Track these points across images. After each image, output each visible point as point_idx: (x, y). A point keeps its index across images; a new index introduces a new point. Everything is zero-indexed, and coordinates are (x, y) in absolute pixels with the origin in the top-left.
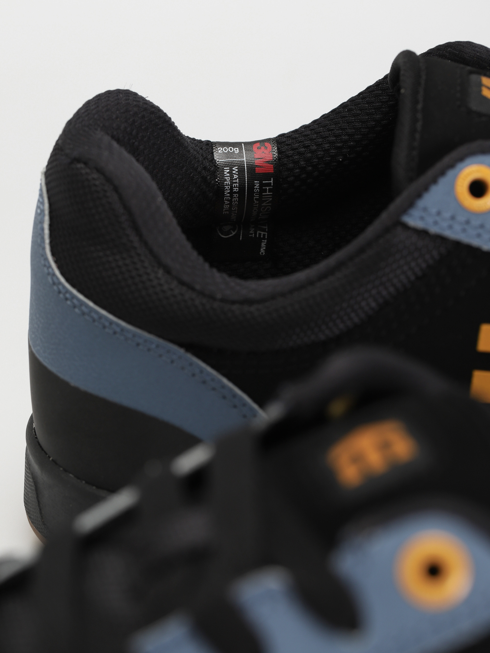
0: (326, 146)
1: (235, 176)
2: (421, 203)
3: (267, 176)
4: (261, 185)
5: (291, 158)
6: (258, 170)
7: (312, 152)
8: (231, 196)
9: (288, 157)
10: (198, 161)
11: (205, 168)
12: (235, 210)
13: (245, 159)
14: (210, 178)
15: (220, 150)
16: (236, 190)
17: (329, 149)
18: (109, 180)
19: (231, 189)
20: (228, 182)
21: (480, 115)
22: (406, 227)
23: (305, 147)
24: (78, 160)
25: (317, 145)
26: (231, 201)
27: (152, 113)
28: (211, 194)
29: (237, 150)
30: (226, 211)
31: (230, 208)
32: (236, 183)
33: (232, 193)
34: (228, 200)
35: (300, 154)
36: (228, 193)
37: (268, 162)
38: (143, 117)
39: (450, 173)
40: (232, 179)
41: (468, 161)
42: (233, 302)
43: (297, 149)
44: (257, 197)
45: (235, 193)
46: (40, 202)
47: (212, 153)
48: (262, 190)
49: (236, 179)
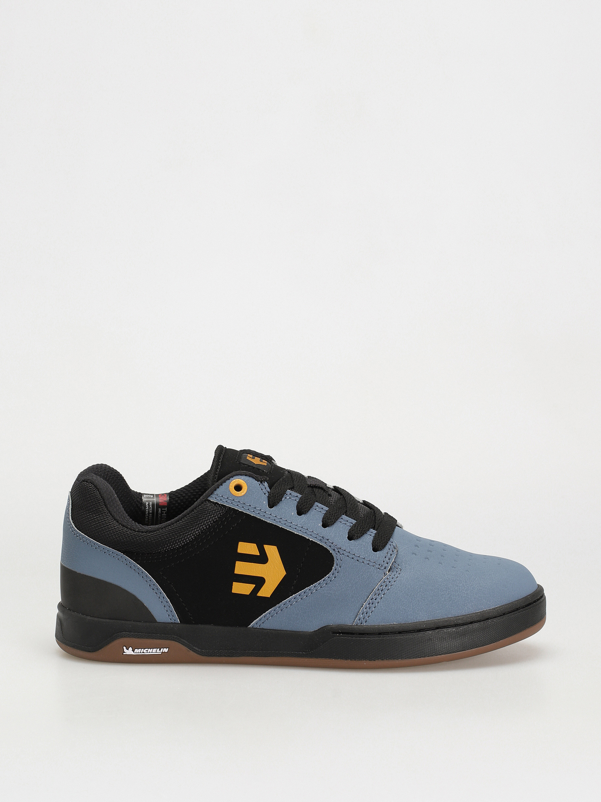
0: (189, 494)
1: (151, 506)
2: (215, 493)
3: (164, 507)
4: (162, 510)
5: (175, 499)
6: (160, 504)
7: (183, 497)
8: (149, 515)
9: (173, 499)
10: (135, 497)
11: (138, 501)
12: (150, 522)
13: (155, 500)
14: (140, 505)
15: (145, 496)
16: (150, 512)
17: (190, 496)
18: (95, 486)
19: (149, 512)
20: (147, 508)
21: (244, 464)
22: (209, 501)
23: (180, 495)
24: (84, 481)
25: (185, 494)
26: (148, 517)
27: (116, 473)
28: (140, 513)
29: (152, 496)
30: (146, 521)
31: (148, 520)
32: (151, 509)
33: (149, 513)
34: (147, 517)
35: (179, 498)
36: (147, 513)
37: (164, 501)
38: (112, 473)
39: (228, 481)
40: (149, 508)
41: (235, 477)
42: (142, 532)
43: (177, 496)
44: (159, 516)
45: (150, 513)
46: (68, 504)
47: (141, 496)
48: (162, 513)
49: (151, 507)
